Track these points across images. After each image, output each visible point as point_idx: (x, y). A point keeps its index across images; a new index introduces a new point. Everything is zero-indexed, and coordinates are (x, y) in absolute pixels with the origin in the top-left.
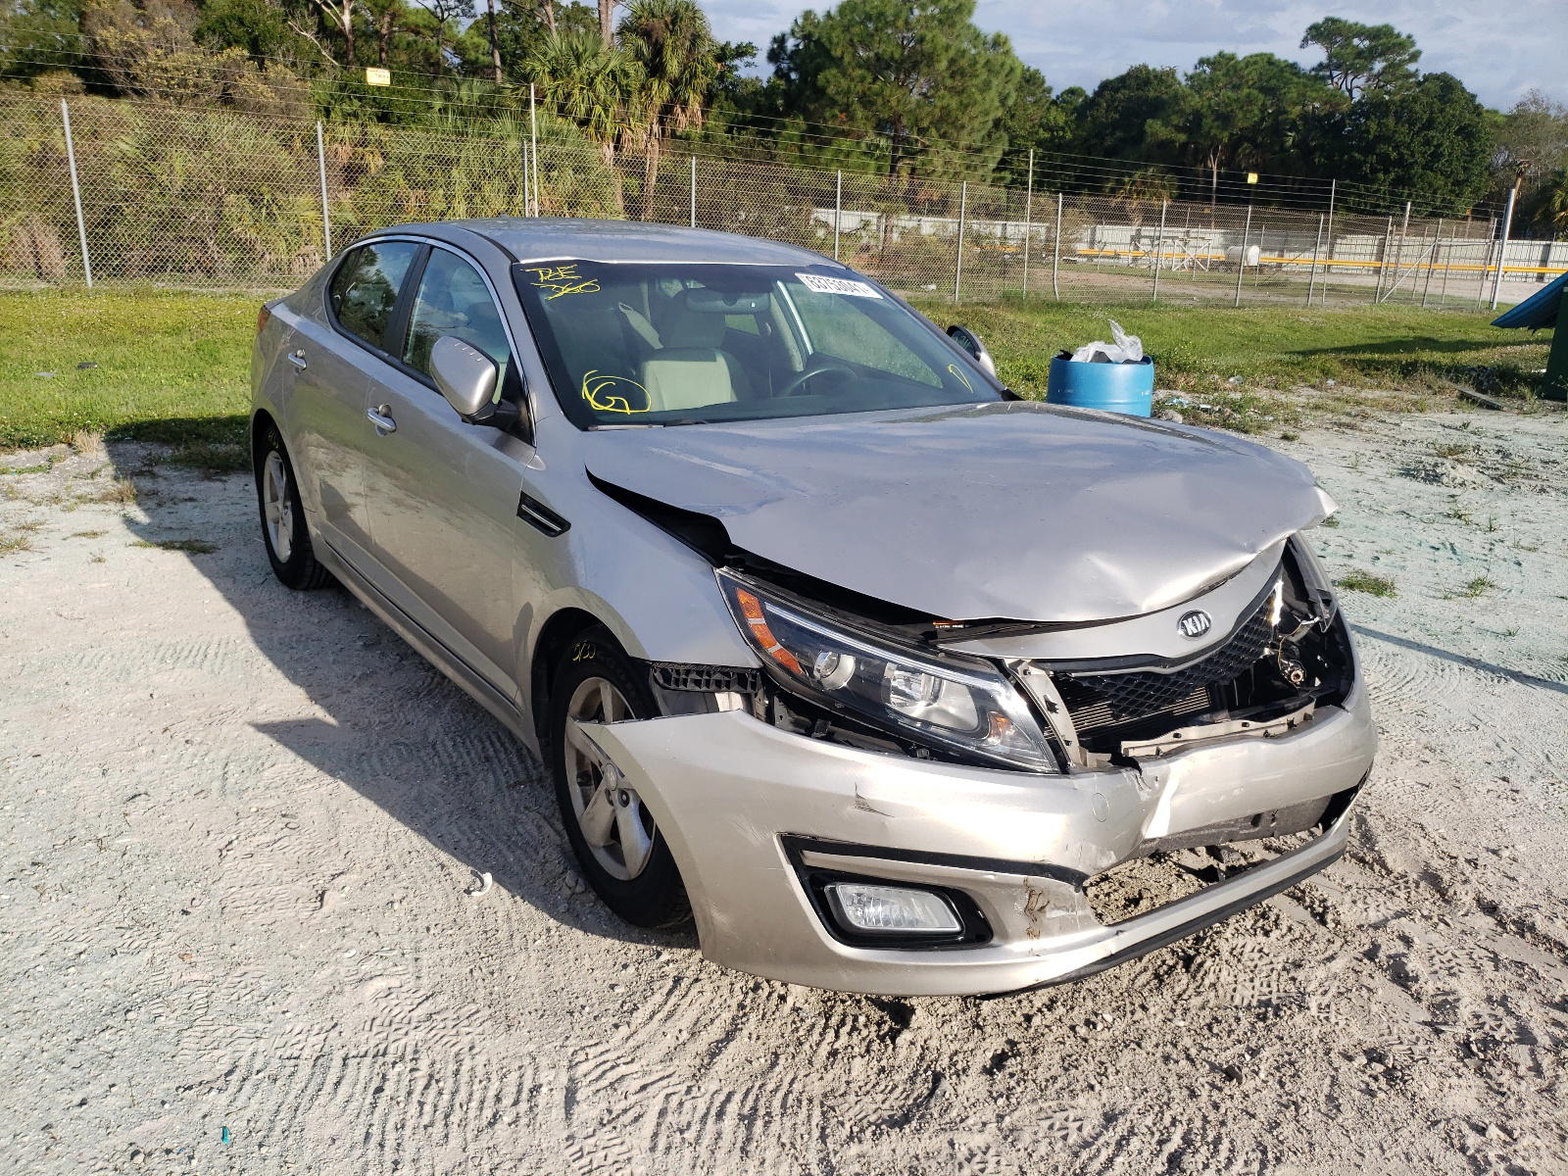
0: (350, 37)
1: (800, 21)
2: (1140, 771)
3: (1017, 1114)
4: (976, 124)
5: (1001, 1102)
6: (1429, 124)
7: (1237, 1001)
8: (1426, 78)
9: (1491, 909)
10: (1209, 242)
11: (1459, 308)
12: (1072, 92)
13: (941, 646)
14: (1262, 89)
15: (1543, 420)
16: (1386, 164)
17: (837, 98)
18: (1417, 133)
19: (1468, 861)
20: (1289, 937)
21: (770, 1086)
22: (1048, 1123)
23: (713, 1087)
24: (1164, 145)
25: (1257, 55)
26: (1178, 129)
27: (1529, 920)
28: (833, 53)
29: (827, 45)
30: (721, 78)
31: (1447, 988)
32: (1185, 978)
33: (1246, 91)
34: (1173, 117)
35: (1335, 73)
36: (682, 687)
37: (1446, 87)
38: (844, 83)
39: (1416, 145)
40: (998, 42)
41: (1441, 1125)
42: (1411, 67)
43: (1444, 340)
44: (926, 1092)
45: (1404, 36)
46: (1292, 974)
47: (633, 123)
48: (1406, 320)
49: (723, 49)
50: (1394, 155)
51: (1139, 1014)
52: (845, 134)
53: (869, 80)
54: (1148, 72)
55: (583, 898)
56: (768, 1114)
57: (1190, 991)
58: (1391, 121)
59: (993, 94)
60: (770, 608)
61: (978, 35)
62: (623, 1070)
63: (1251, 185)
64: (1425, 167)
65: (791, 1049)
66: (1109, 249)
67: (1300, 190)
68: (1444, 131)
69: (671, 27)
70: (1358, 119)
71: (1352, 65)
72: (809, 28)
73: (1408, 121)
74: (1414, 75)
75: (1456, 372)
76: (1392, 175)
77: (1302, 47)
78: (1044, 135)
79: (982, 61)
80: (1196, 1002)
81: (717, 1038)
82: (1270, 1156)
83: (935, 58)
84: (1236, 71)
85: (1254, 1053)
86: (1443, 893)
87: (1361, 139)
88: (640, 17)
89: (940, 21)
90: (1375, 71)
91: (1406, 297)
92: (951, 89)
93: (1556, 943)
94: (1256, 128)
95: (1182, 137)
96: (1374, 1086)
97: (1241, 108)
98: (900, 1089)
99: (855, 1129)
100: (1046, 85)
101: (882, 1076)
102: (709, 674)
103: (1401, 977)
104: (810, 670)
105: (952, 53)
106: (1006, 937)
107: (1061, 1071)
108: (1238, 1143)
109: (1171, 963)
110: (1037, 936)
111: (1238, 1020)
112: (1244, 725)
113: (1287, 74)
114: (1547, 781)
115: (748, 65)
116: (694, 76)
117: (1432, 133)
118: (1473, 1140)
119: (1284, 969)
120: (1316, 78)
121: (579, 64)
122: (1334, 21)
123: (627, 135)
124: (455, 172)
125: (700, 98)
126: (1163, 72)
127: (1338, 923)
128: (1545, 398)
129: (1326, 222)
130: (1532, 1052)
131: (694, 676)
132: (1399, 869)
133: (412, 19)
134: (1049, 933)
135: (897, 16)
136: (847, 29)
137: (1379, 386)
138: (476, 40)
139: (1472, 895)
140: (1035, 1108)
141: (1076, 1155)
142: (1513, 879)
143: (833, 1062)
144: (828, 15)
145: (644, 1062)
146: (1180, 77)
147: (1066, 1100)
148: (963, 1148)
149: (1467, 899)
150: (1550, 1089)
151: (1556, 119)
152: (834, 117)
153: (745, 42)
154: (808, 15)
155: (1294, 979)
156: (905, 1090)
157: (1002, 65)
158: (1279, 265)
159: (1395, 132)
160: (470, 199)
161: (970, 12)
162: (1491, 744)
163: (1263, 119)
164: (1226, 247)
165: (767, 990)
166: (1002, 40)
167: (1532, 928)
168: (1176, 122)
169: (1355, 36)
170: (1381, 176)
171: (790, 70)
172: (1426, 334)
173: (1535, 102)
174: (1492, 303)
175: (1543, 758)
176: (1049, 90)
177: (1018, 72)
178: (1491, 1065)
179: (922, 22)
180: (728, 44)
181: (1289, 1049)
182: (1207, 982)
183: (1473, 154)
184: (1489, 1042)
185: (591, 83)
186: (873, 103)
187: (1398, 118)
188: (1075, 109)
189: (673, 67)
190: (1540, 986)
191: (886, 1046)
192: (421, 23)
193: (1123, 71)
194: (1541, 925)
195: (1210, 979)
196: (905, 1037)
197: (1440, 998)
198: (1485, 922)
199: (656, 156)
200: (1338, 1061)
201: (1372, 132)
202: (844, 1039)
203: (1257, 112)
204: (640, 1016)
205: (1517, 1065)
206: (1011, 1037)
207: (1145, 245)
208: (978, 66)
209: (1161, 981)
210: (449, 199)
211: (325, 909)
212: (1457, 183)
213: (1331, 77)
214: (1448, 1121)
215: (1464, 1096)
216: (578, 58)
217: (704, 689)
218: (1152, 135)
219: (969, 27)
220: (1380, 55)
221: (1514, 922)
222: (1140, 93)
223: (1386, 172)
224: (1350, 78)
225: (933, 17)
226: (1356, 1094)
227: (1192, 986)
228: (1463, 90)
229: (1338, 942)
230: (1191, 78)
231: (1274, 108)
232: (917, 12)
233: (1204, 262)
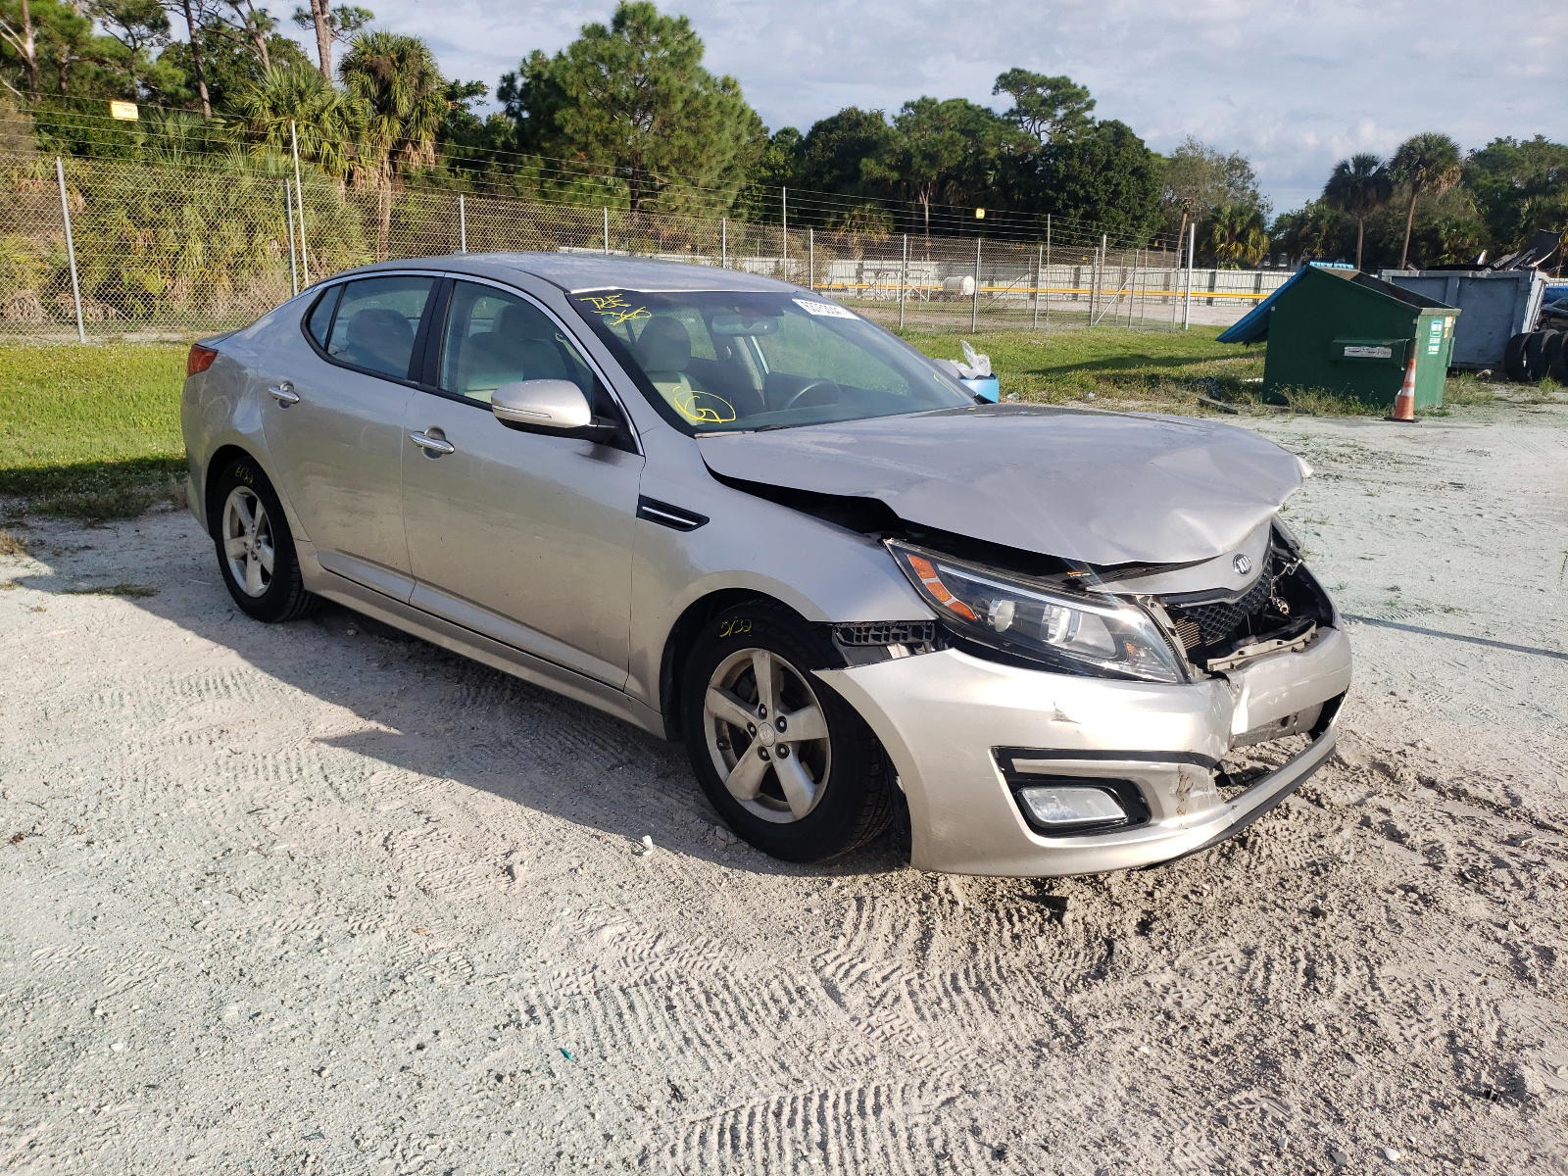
0: (34, 65)
1: (528, 61)
2: (1228, 680)
3: (1181, 958)
4: (714, 162)
5: (1164, 952)
6: (1108, 166)
7: (1292, 865)
8: (1102, 125)
9: (1431, 784)
10: (925, 274)
11: (1156, 329)
12: (786, 132)
13: (1088, 589)
14: (963, 132)
15: (1274, 420)
16: (1075, 200)
17: (577, 137)
18: (1100, 173)
19: (1399, 753)
20: (1301, 819)
21: (982, 966)
22: (1206, 961)
23: (938, 972)
24: (879, 183)
25: (954, 101)
26: (891, 168)
27: (1461, 788)
28: (569, 93)
29: (562, 84)
30: (453, 115)
31: (1431, 839)
32: (1246, 854)
33: (948, 133)
34: (886, 156)
35: (1024, 118)
36: (863, 642)
37: (1118, 133)
38: (582, 123)
39: (1099, 184)
40: (727, 85)
41: (1475, 926)
42: (1088, 115)
43: (1154, 357)
44: (1105, 953)
45: (1080, 87)
46: (1319, 843)
47: (363, 161)
48: (1118, 341)
49: (452, 87)
50: (1082, 193)
51: (1227, 883)
52: (586, 172)
53: (607, 118)
54: (858, 114)
55: (736, 847)
56: (994, 984)
57: (1254, 863)
58: (1076, 162)
59: (727, 134)
60: (942, 568)
61: (709, 78)
62: (861, 967)
63: (980, 220)
64: (1109, 203)
65: (981, 938)
66: (837, 283)
67: (1004, 223)
68: (1120, 171)
69: (397, 64)
70: (1047, 160)
71: (1038, 111)
72: (538, 68)
73: (1090, 162)
74: (1091, 121)
75: (1190, 382)
76: (1081, 211)
77: (994, 94)
78: (765, 173)
79: (715, 102)
80: (1261, 869)
81: (916, 937)
82: (1372, 962)
83: (671, 99)
84: (938, 115)
85: (1324, 897)
86: (1392, 776)
87: (1053, 177)
88: (364, 53)
89: (672, 64)
90: (1058, 118)
91: (1114, 320)
92: (689, 129)
93: (1485, 801)
94: (960, 166)
95: (895, 175)
96: (1417, 908)
97: (946, 148)
98: (1082, 956)
99: (1068, 985)
100: (763, 126)
101: (1063, 947)
102: (888, 629)
103: (1396, 836)
104: (985, 616)
105: (686, 95)
106: (1162, 816)
107: (1195, 927)
108: (1345, 957)
109: (1230, 845)
110: (1184, 813)
111: (1300, 877)
112: (1279, 643)
113: (982, 118)
114: (1422, 693)
115: (480, 103)
116: (423, 113)
117: (1111, 174)
118: (1500, 933)
119: (1311, 840)
120: (1009, 122)
121: (302, 101)
122: (1020, 72)
123: (359, 172)
124: (187, 211)
125: (432, 136)
126: (871, 115)
127: (1332, 805)
128: (1270, 403)
129: (1045, 252)
130: (1511, 873)
131: (872, 632)
132: (1353, 762)
133: (96, 48)
134: (1192, 811)
135: (629, 58)
136: (580, 69)
137: (1131, 397)
138: (171, 71)
139: (1414, 775)
140: (1191, 953)
141: (1241, 979)
142: (1434, 762)
143: (1020, 942)
144: (560, 56)
145: (873, 960)
146: (889, 122)
147: (1211, 945)
148: (1158, 985)
149: (1411, 779)
150: (1532, 896)
151: (1208, 163)
152: (573, 155)
153: (475, 80)
154: (536, 54)
155: (1321, 846)
156: (1086, 955)
157: (733, 107)
158: (990, 294)
159: (1081, 172)
160: (206, 239)
161: (699, 56)
162: (1370, 670)
163: (965, 159)
164: (941, 279)
165: (937, 899)
166: (731, 83)
167: (1465, 793)
168: (888, 161)
169: (1039, 86)
170: (1072, 211)
171: (522, 108)
172: (1140, 352)
173: (1191, 147)
174: (1184, 323)
175: (1410, 677)
176: (767, 131)
177: (749, 114)
178: (1485, 885)
179: (654, 64)
180: (457, 82)
181: (1345, 892)
182: (1263, 854)
183: (1146, 193)
184: (1476, 871)
185: (317, 119)
186: (613, 142)
187: (1082, 160)
188: (792, 149)
189: (404, 106)
190: (1491, 831)
191: (1056, 926)
192: (107, 51)
193: (835, 112)
194: (1472, 791)
195: (1265, 852)
196: (1068, 917)
197: (1429, 846)
198: (1430, 794)
199: (389, 192)
200: (1385, 896)
201: (1061, 171)
202: (1018, 925)
203: (960, 152)
204: (848, 927)
205: (1502, 883)
206: (1144, 908)
207: (868, 277)
208: (712, 107)
209: (1229, 859)
210: (183, 238)
211: (519, 880)
212: (1136, 218)
213: (1021, 122)
214: (1478, 923)
215: (1477, 908)
216: (301, 95)
217: (883, 642)
218: (868, 173)
219: (699, 69)
220: (1061, 103)
221: (1450, 790)
222: (853, 134)
223: (1076, 208)
224: (1037, 123)
225: (664, 60)
226: (1407, 915)
227: (1254, 859)
228: (1133, 136)
229: (1339, 818)
230: (898, 120)
231: (974, 148)
232: (648, 55)
233: (925, 292)
